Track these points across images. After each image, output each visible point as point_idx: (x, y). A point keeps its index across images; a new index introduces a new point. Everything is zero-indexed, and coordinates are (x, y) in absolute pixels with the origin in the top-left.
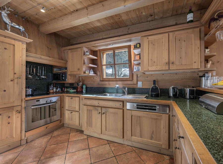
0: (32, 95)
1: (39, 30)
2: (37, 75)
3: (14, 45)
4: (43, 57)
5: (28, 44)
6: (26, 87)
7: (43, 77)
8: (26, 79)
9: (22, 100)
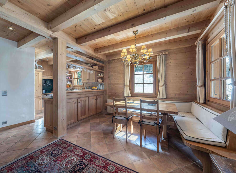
0: (45, 93)
1: (47, 64)
2: (47, 84)
3: (39, 74)
4: (49, 76)
5: (43, 72)
6: (43, 90)
7: (50, 85)
8: (43, 86)
9: (41, 95)
